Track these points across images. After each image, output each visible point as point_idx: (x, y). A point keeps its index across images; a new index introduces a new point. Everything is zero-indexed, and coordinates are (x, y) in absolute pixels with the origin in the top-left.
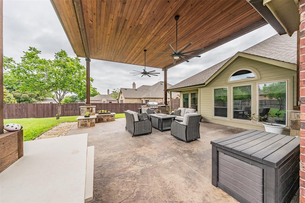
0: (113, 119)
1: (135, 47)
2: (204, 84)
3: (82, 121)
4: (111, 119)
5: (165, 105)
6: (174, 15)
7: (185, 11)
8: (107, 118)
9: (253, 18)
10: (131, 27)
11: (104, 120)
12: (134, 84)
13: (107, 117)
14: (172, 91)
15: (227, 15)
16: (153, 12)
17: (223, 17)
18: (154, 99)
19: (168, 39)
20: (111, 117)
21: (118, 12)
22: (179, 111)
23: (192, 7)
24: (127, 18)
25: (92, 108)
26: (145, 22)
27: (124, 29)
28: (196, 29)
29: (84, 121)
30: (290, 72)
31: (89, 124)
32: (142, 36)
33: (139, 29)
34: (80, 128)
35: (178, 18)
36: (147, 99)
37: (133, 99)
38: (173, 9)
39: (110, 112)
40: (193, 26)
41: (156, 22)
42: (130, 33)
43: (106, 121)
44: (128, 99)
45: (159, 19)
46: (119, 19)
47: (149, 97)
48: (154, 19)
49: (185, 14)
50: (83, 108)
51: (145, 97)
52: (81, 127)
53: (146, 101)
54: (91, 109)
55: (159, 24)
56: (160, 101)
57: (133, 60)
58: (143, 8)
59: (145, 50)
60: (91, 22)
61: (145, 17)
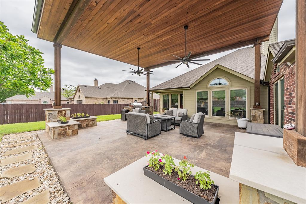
0: (94, 123)
1: (130, 43)
2: (189, 87)
3: (59, 130)
4: (92, 124)
5: (148, 106)
6: (184, 25)
7: (195, 24)
8: (87, 123)
9: (231, 42)
10: (140, 23)
11: (82, 126)
12: (96, 81)
13: (87, 121)
14: (154, 92)
15: (219, 36)
16: (170, 16)
17: (216, 36)
18: (124, 99)
19: (167, 43)
20: (92, 121)
21: (136, 5)
22: (171, 111)
23: (201, 23)
24: (141, 14)
25: (65, 110)
26: (157, 22)
27: (132, 22)
28: (193, 40)
29: (63, 128)
30: (248, 83)
31: (70, 132)
32: (145, 35)
33: (146, 27)
34: (57, 139)
35: (187, 28)
36: (115, 99)
37: (97, 99)
38: (187, 19)
39: (89, 116)
40: (193, 37)
41: (167, 25)
42: (135, 28)
43: (85, 126)
44: (90, 99)
45: (171, 24)
46: (133, 12)
47: (117, 97)
48: (167, 23)
49: (193, 26)
50: (52, 111)
51: (112, 97)
52: (59, 137)
53: (114, 101)
54: (64, 112)
55: (169, 28)
56: (130, 101)
57: (118, 56)
58: (163, 11)
59: (139, 48)
60: (94, 4)
61: (159, 18)
